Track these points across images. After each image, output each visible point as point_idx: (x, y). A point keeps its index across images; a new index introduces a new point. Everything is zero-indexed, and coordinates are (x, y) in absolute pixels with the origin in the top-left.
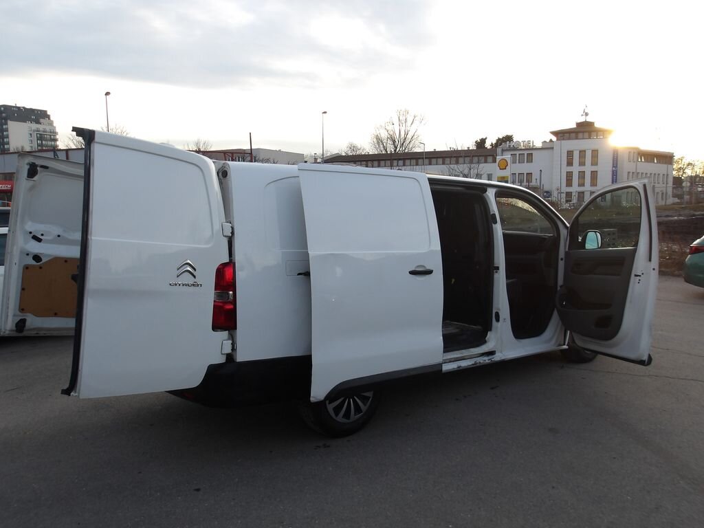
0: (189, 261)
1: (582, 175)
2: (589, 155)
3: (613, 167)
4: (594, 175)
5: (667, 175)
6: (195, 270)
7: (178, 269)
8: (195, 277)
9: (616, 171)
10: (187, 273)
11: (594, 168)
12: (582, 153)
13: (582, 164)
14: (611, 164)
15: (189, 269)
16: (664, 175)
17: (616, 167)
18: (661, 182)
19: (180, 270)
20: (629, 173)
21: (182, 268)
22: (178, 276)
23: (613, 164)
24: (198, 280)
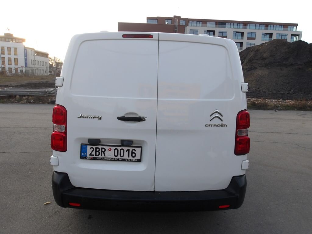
0: (217, 111)
1: (10, 60)
2: (12, 50)
3: (25, 57)
4: (16, 59)
5: (47, 62)
6: (222, 116)
7: (211, 116)
8: (222, 121)
9: (27, 59)
10: (217, 119)
11: (16, 57)
12: (9, 49)
13: (9, 54)
14: (24, 56)
15: (218, 115)
16: (45, 62)
17: (26, 57)
18: (45, 65)
19: (212, 116)
20: (32, 60)
21: (213, 115)
22: (210, 121)
23: (25, 56)
24: (224, 123)
